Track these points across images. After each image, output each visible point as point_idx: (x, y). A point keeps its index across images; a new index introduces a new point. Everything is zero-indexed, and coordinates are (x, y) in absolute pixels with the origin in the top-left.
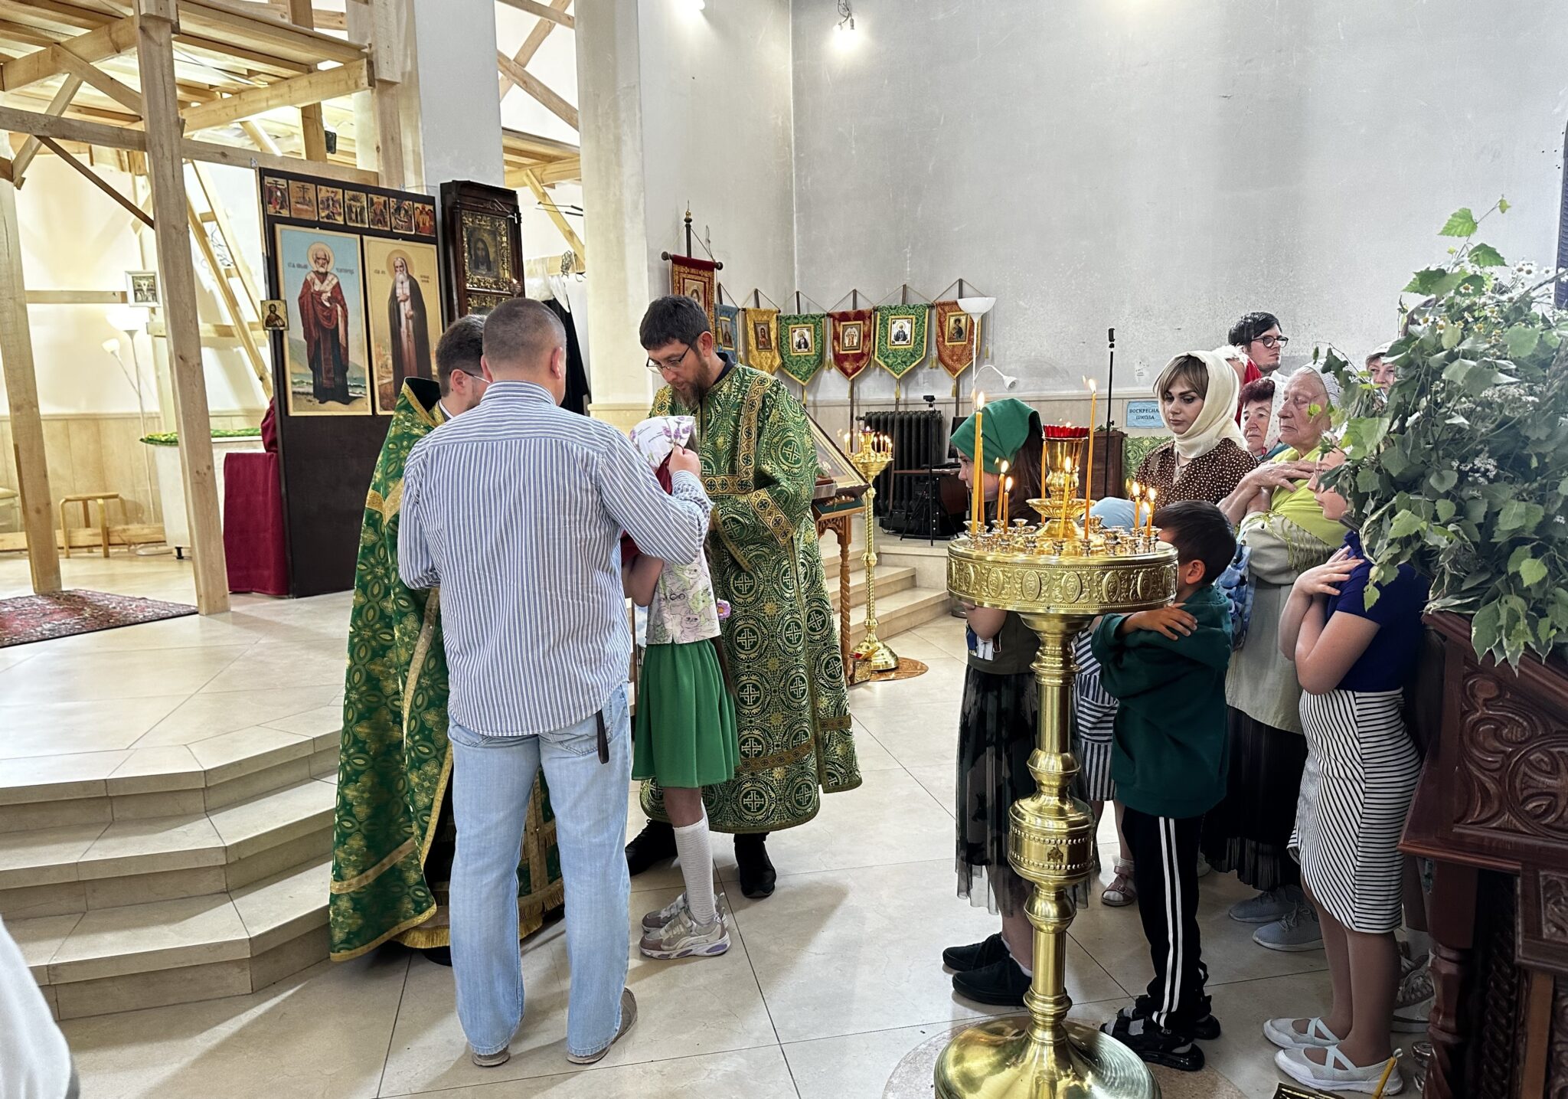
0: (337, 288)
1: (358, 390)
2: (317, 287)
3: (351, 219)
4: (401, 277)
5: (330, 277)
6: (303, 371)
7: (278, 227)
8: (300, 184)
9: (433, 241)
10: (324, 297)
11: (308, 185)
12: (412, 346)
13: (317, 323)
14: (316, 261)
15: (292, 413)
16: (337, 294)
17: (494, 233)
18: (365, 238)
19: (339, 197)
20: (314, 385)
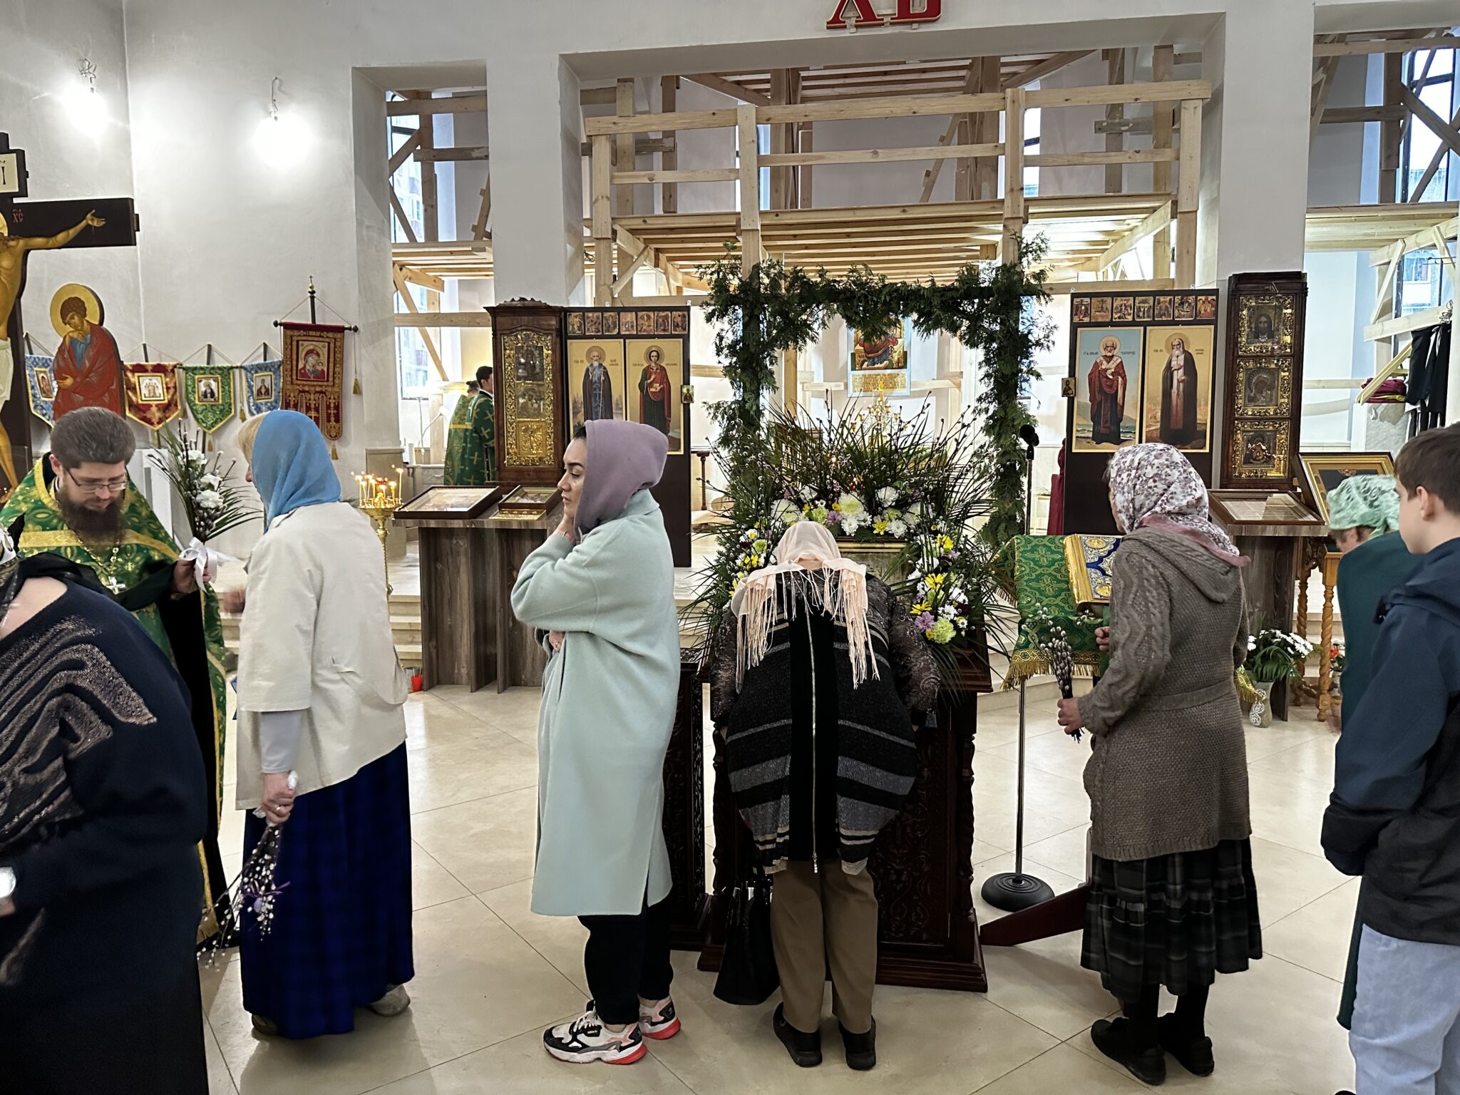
0: (1120, 366)
1: (1128, 435)
2: (1104, 366)
3: (1139, 316)
4: (1177, 352)
5: (1115, 358)
6: (1085, 422)
7: (1079, 329)
8: (1100, 299)
9: (1214, 322)
10: (1109, 372)
11: (1105, 299)
12: (1180, 402)
13: (1101, 390)
14: (1105, 348)
15: (1074, 451)
16: (1120, 371)
17: (1279, 308)
18: (1149, 328)
19: (1131, 302)
20: (1093, 432)
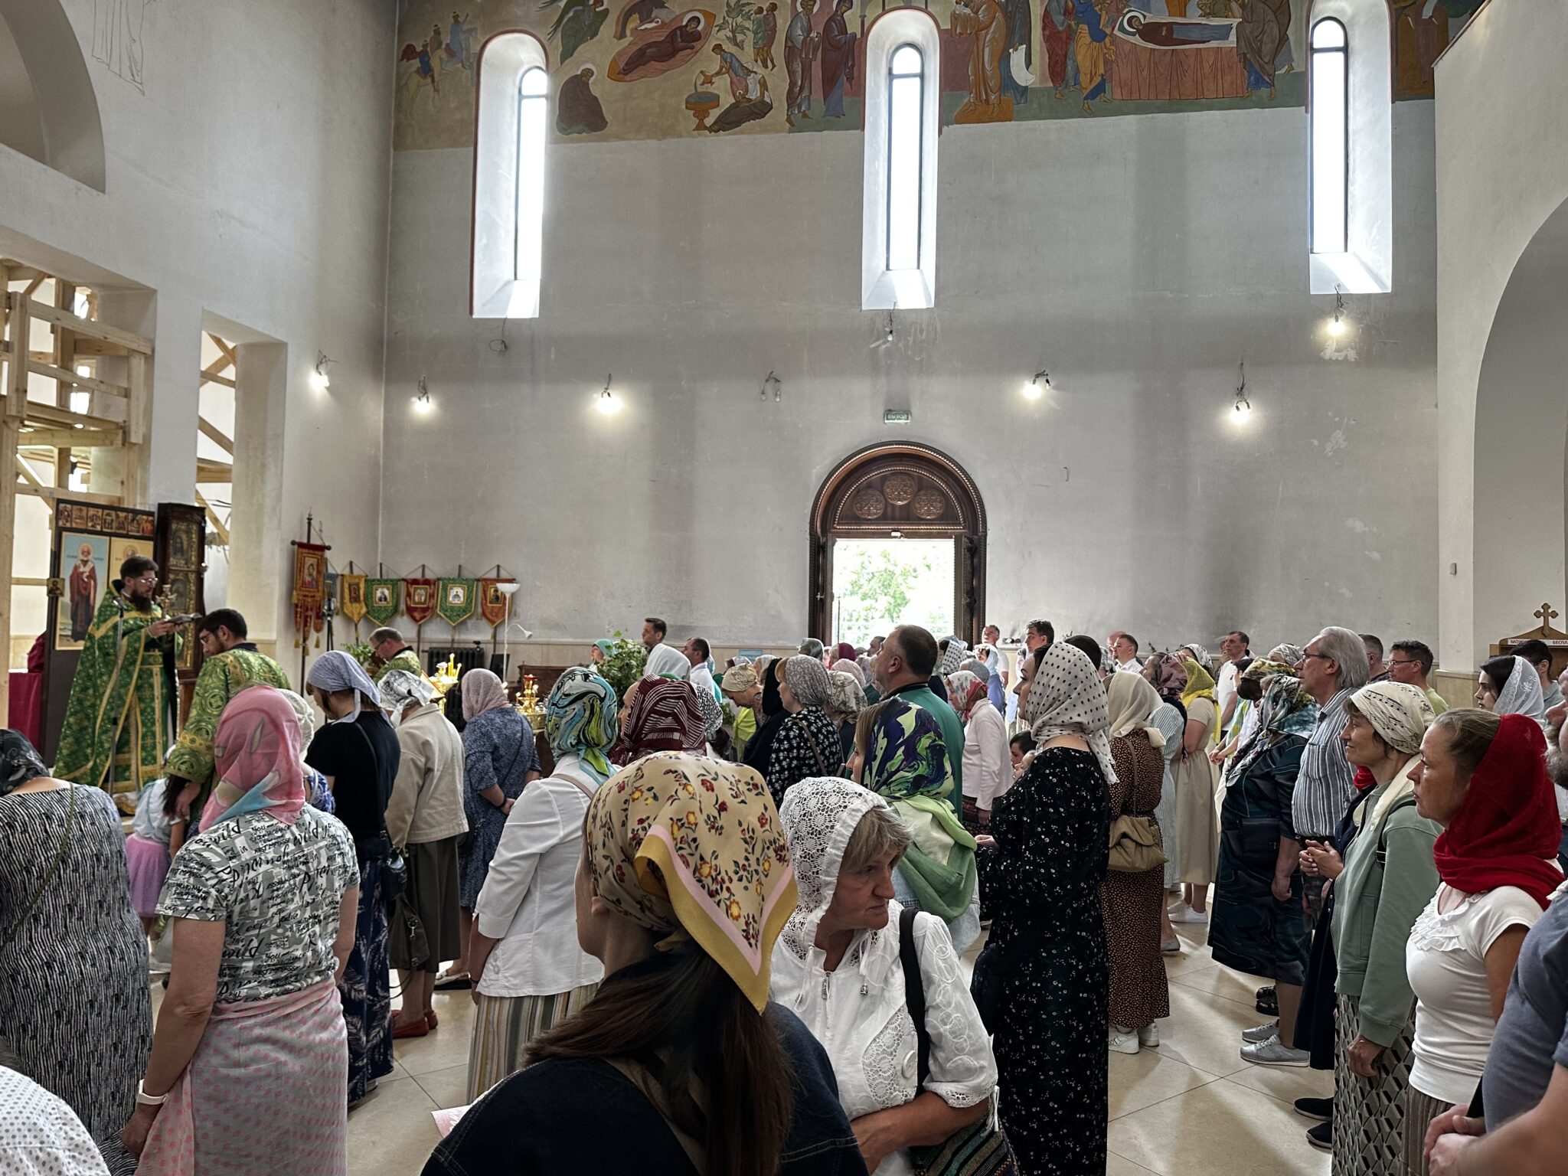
0: (93, 570)
2: (82, 569)
3: (105, 527)
5: (89, 563)
6: (67, 621)
7: (64, 533)
8: (78, 507)
9: (151, 539)
10: (85, 575)
11: (82, 508)
13: (79, 592)
14: (83, 552)
15: (58, 648)
16: (92, 575)
17: (188, 532)
18: (113, 539)
19: (100, 514)
20: (74, 631)
